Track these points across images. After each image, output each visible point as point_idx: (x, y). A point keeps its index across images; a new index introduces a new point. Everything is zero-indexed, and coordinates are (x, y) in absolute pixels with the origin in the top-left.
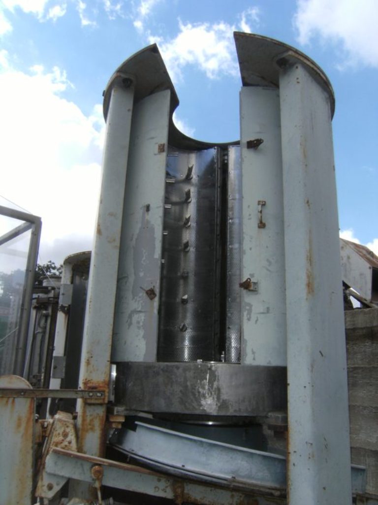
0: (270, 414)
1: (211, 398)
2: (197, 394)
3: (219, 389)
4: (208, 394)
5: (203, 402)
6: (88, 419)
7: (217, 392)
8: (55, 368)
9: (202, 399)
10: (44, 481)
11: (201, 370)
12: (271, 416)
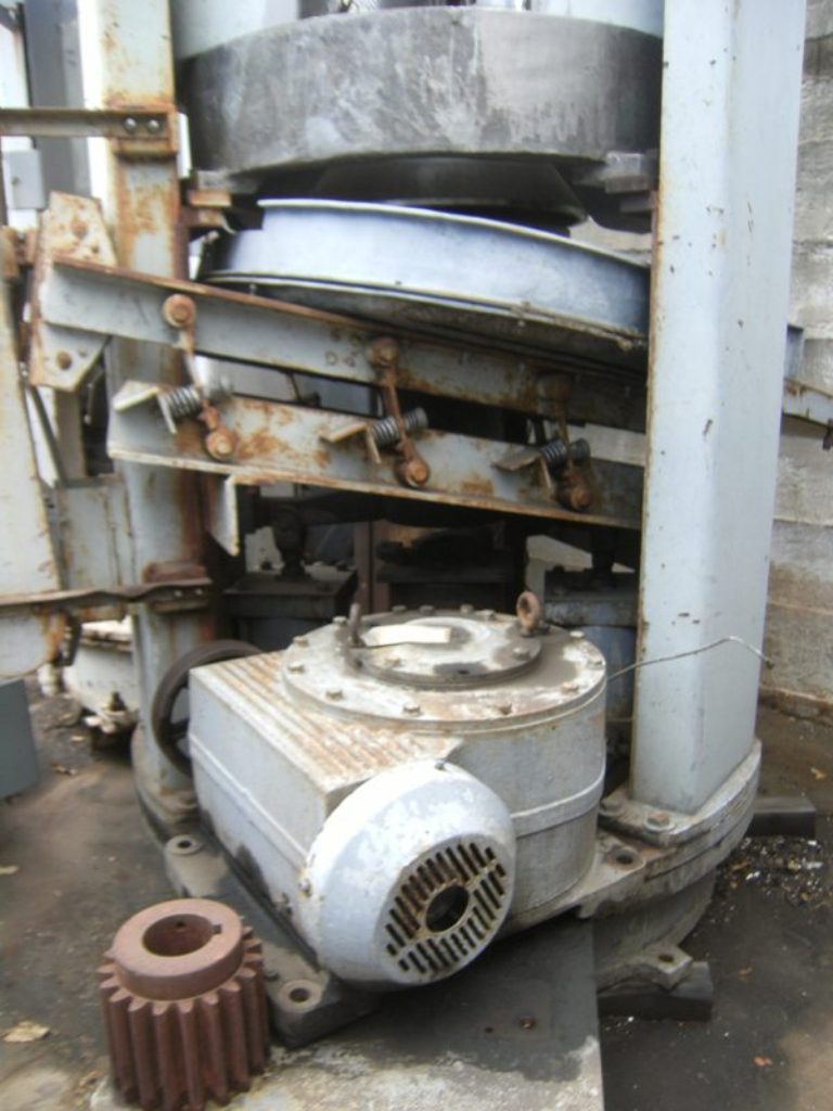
0: (611, 155)
1: (463, 106)
2: (424, 95)
3: (482, 81)
4: (454, 95)
5: (441, 117)
6: (134, 199)
7: (477, 90)
8: (16, 182)
9: (437, 109)
10: (47, 348)
11: (433, 28)
12: (615, 160)
